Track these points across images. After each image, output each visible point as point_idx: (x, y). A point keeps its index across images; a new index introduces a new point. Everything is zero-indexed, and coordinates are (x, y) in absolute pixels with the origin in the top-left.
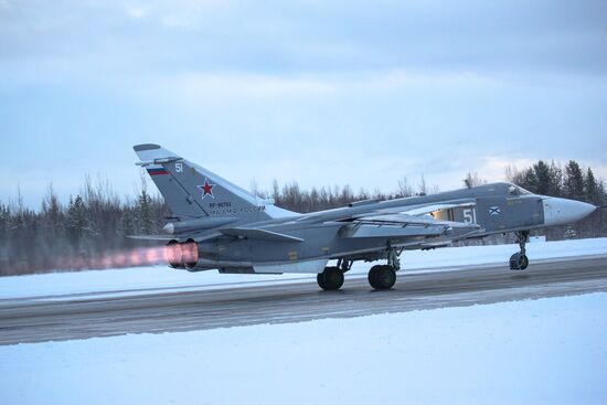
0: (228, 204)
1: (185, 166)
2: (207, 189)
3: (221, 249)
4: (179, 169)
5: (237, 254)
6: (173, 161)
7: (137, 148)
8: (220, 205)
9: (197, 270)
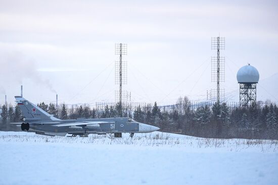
0: (40, 115)
1: (29, 103)
2: (34, 110)
3: (36, 126)
4: (27, 104)
5: (40, 128)
6: (25, 101)
7: (16, 97)
8: (37, 115)
9: (29, 132)
